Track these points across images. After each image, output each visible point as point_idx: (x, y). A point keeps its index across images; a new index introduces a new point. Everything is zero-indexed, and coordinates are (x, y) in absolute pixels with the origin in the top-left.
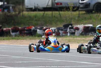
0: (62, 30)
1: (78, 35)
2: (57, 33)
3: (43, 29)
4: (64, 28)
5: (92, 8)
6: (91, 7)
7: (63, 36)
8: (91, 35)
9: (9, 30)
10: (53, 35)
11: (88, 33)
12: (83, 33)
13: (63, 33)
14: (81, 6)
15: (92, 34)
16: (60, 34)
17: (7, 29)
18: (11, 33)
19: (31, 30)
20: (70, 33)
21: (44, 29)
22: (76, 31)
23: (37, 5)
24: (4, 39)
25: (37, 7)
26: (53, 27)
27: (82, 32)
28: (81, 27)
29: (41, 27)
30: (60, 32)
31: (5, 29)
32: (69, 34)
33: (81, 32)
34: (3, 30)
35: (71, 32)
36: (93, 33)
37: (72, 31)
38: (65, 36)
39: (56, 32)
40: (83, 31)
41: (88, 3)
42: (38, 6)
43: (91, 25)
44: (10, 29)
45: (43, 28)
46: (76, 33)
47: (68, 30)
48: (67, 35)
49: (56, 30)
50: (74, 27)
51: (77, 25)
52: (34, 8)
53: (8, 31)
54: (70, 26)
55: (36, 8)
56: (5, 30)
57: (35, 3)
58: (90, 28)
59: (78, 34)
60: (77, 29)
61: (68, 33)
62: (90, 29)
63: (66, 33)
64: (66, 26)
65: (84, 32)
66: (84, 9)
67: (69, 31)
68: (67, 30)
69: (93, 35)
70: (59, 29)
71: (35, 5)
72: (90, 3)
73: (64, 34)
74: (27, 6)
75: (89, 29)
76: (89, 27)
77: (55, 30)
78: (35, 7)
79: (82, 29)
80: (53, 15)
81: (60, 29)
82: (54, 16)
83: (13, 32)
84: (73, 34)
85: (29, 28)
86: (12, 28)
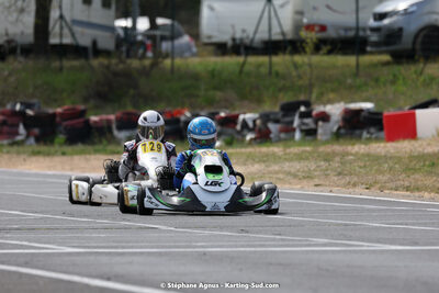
0: (277, 121)
1: (324, 138)
2: (260, 131)
3: (217, 117)
4: (284, 116)
5: (409, 46)
6: (406, 42)
7: (279, 140)
8: (367, 139)
9: (109, 121)
10: (249, 137)
11: (357, 132)
12: (342, 131)
13: (281, 131)
14: (374, 38)
15: (372, 134)
16: (272, 136)
17: (101, 120)
18: (116, 132)
19: (178, 121)
20: (302, 131)
21: (222, 118)
22: (320, 123)
23: (244, 31)
24: (64, 154)
25: (241, 39)
26: (250, 112)
27: (339, 128)
28: (336, 110)
29: (213, 110)
30: (273, 127)
31: (94, 118)
32: (298, 135)
33: (335, 128)
34: (87, 121)
35: (304, 127)
36: (372, 130)
37: (307, 124)
38: (285, 140)
39: (257, 128)
40: (341, 124)
41: (396, 26)
42: (245, 35)
43: (368, 106)
44: (112, 117)
45: (218, 113)
46: (320, 131)
47: (297, 122)
48: (294, 136)
49: (258, 122)
50: (314, 113)
51: (325, 104)
52: (230, 43)
53: (105, 124)
54: (303, 109)
55: (238, 42)
56: (95, 122)
57: (233, 27)
58: (363, 114)
59: (325, 134)
60: (325, 117)
61: (294, 130)
62: (365, 118)
63: (289, 130)
64: (289, 109)
65: (344, 127)
66: (384, 48)
67: (299, 126)
68: (292, 122)
69: (374, 136)
70: (266, 118)
71: (234, 33)
72: (401, 30)
73: (283, 135)
74: (210, 37)
75: (361, 119)
76: (361, 111)
77: (254, 121)
78: (234, 40)
79: (340, 118)
80: (275, 68)
81: (272, 117)
82: (277, 74)
83: (120, 128)
84: (310, 133)
85: (172, 115)
86: (119, 114)
